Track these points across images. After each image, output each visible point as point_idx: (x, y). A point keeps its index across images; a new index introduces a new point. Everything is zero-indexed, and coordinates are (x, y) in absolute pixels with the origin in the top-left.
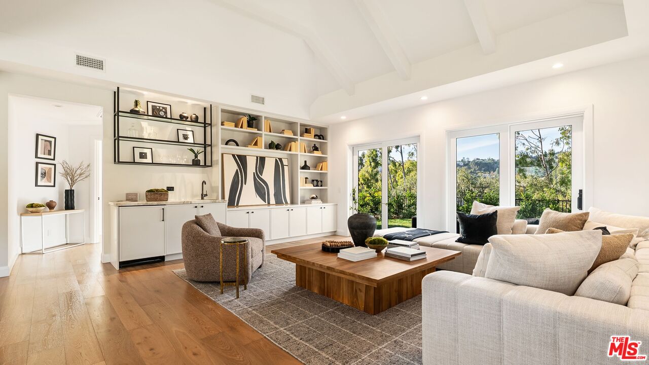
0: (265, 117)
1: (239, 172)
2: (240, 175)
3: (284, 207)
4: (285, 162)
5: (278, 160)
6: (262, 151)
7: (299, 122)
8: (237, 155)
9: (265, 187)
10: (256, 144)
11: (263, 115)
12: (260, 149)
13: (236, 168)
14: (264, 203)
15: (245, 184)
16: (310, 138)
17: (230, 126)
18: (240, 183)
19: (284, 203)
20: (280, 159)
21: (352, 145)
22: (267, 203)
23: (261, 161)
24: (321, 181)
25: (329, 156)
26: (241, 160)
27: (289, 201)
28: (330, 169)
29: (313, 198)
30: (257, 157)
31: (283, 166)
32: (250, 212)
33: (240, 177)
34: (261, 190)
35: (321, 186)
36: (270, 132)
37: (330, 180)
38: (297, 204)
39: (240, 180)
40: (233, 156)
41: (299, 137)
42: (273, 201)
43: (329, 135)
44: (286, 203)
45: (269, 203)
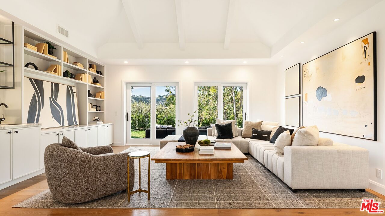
0: (63, 48)
1: (36, 96)
2: (37, 99)
3: (84, 128)
4: (74, 90)
5: (69, 87)
6: (58, 78)
7: (88, 58)
8: (33, 79)
9: (60, 110)
10: (55, 71)
11: (63, 46)
12: (59, 76)
13: (34, 91)
14: (60, 125)
15: (43, 108)
16: (93, 72)
17: (32, 49)
18: (38, 106)
19: (75, 124)
20: (71, 87)
21: (126, 82)
22: (62, 126)
23: (56, 87)
24: (100, 107)
25: (105, 88)
26: (38, 84)
27: (78, 124)
28: (107, 97)
29: (96, 120)
30: (52, 83)
31: (73, 93)
32: (60, 134)
33: (37, 101)
34: (56, 113)
35: (100, 110)
36: (67, 62)
37: (106, 105)
38: (86, 125)
39: (38, 104)
40: (30, 79)
41: (88, 71)
42: (66, 123)
43: (106, 72)
44: (77, 124)
45: (63, 126)
